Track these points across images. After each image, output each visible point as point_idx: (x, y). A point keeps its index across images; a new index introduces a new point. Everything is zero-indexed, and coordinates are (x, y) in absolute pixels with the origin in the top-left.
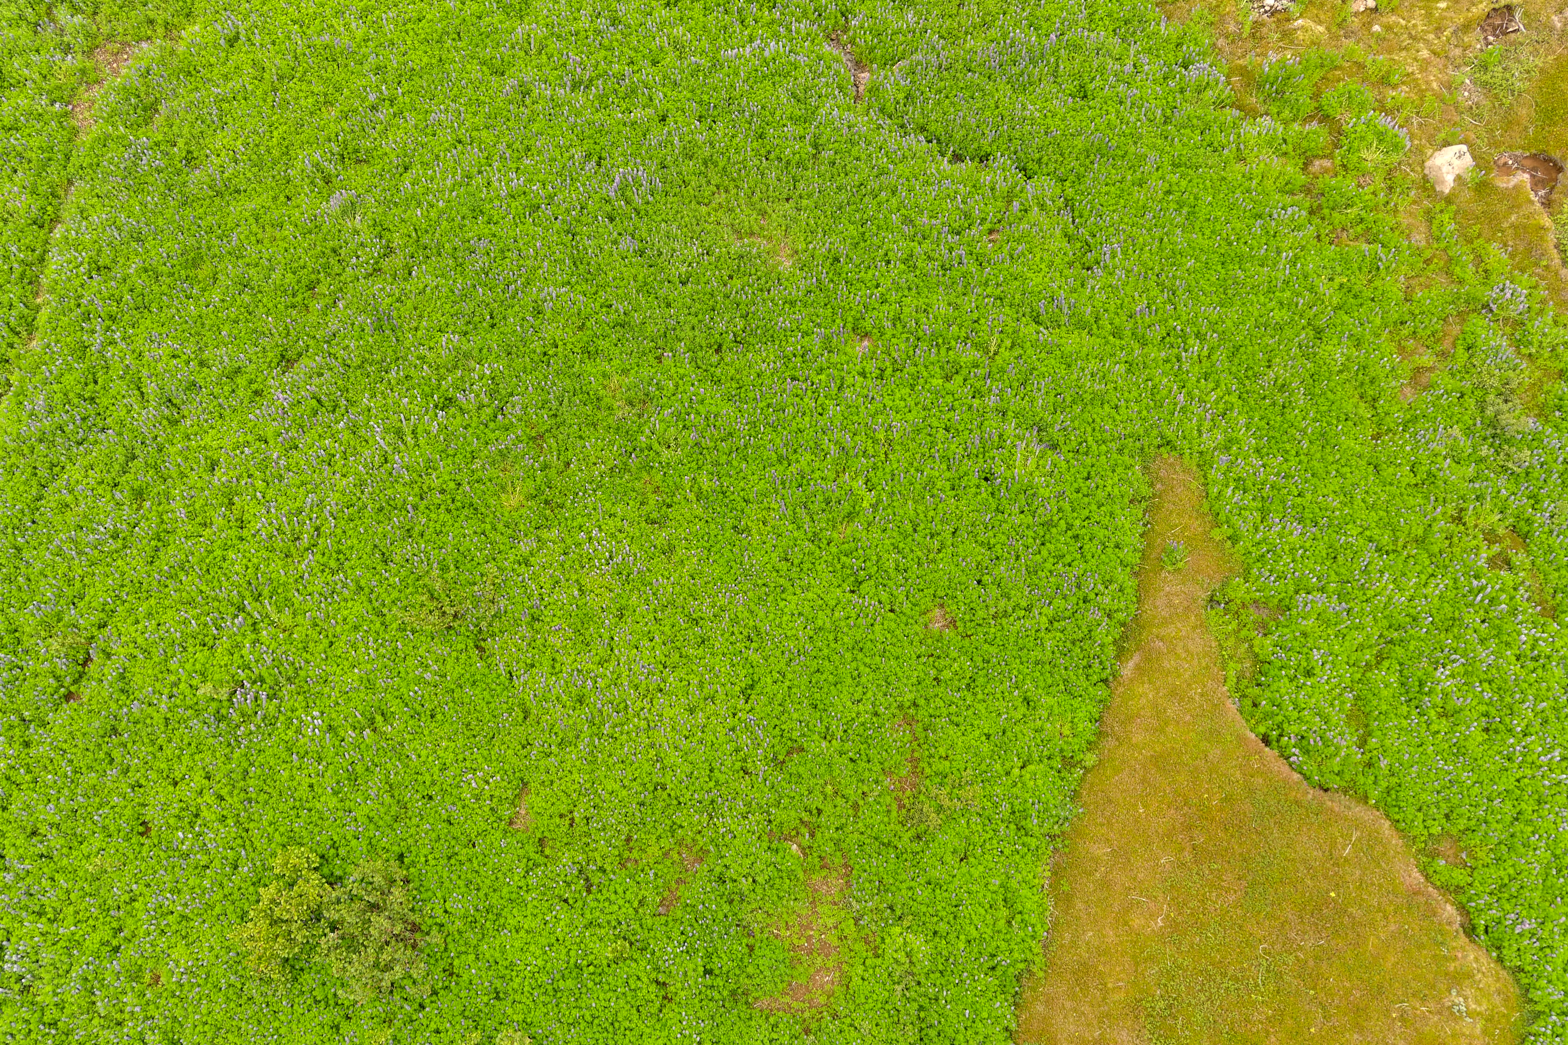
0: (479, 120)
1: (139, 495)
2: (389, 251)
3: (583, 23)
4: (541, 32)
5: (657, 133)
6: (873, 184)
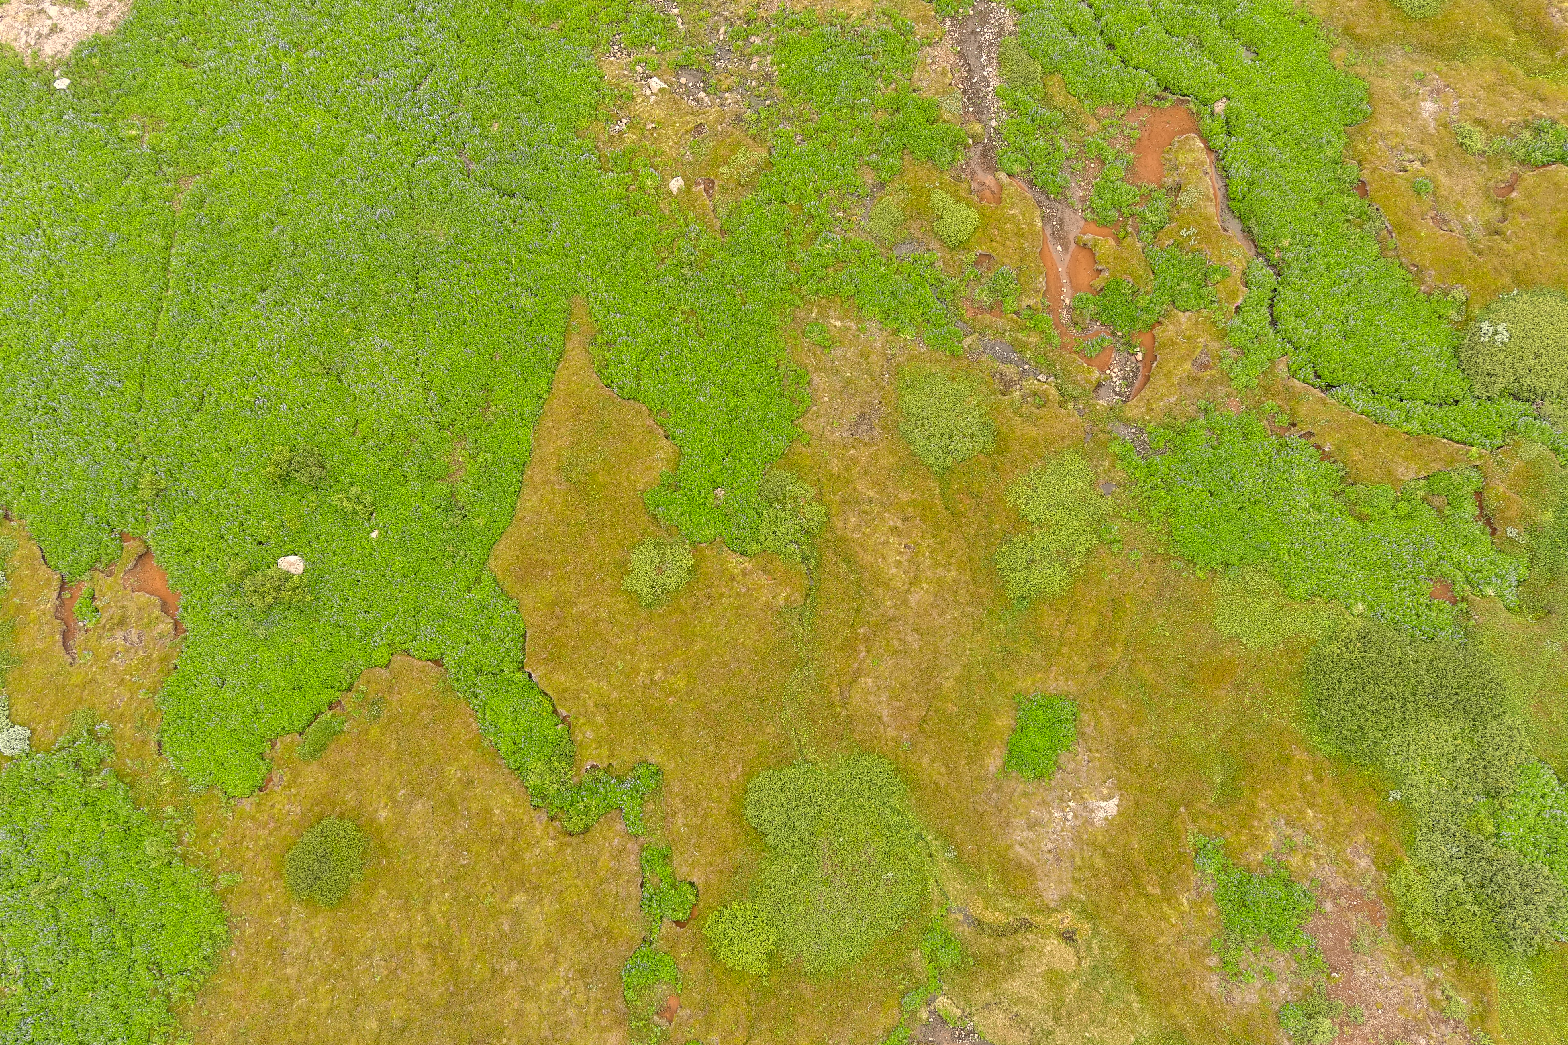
0: (327, 196)
1: (215, 341)
2: (297, 247)
3: (364, 155)
4: (348, 160)
5: (393, 195)
6: (471, 208)
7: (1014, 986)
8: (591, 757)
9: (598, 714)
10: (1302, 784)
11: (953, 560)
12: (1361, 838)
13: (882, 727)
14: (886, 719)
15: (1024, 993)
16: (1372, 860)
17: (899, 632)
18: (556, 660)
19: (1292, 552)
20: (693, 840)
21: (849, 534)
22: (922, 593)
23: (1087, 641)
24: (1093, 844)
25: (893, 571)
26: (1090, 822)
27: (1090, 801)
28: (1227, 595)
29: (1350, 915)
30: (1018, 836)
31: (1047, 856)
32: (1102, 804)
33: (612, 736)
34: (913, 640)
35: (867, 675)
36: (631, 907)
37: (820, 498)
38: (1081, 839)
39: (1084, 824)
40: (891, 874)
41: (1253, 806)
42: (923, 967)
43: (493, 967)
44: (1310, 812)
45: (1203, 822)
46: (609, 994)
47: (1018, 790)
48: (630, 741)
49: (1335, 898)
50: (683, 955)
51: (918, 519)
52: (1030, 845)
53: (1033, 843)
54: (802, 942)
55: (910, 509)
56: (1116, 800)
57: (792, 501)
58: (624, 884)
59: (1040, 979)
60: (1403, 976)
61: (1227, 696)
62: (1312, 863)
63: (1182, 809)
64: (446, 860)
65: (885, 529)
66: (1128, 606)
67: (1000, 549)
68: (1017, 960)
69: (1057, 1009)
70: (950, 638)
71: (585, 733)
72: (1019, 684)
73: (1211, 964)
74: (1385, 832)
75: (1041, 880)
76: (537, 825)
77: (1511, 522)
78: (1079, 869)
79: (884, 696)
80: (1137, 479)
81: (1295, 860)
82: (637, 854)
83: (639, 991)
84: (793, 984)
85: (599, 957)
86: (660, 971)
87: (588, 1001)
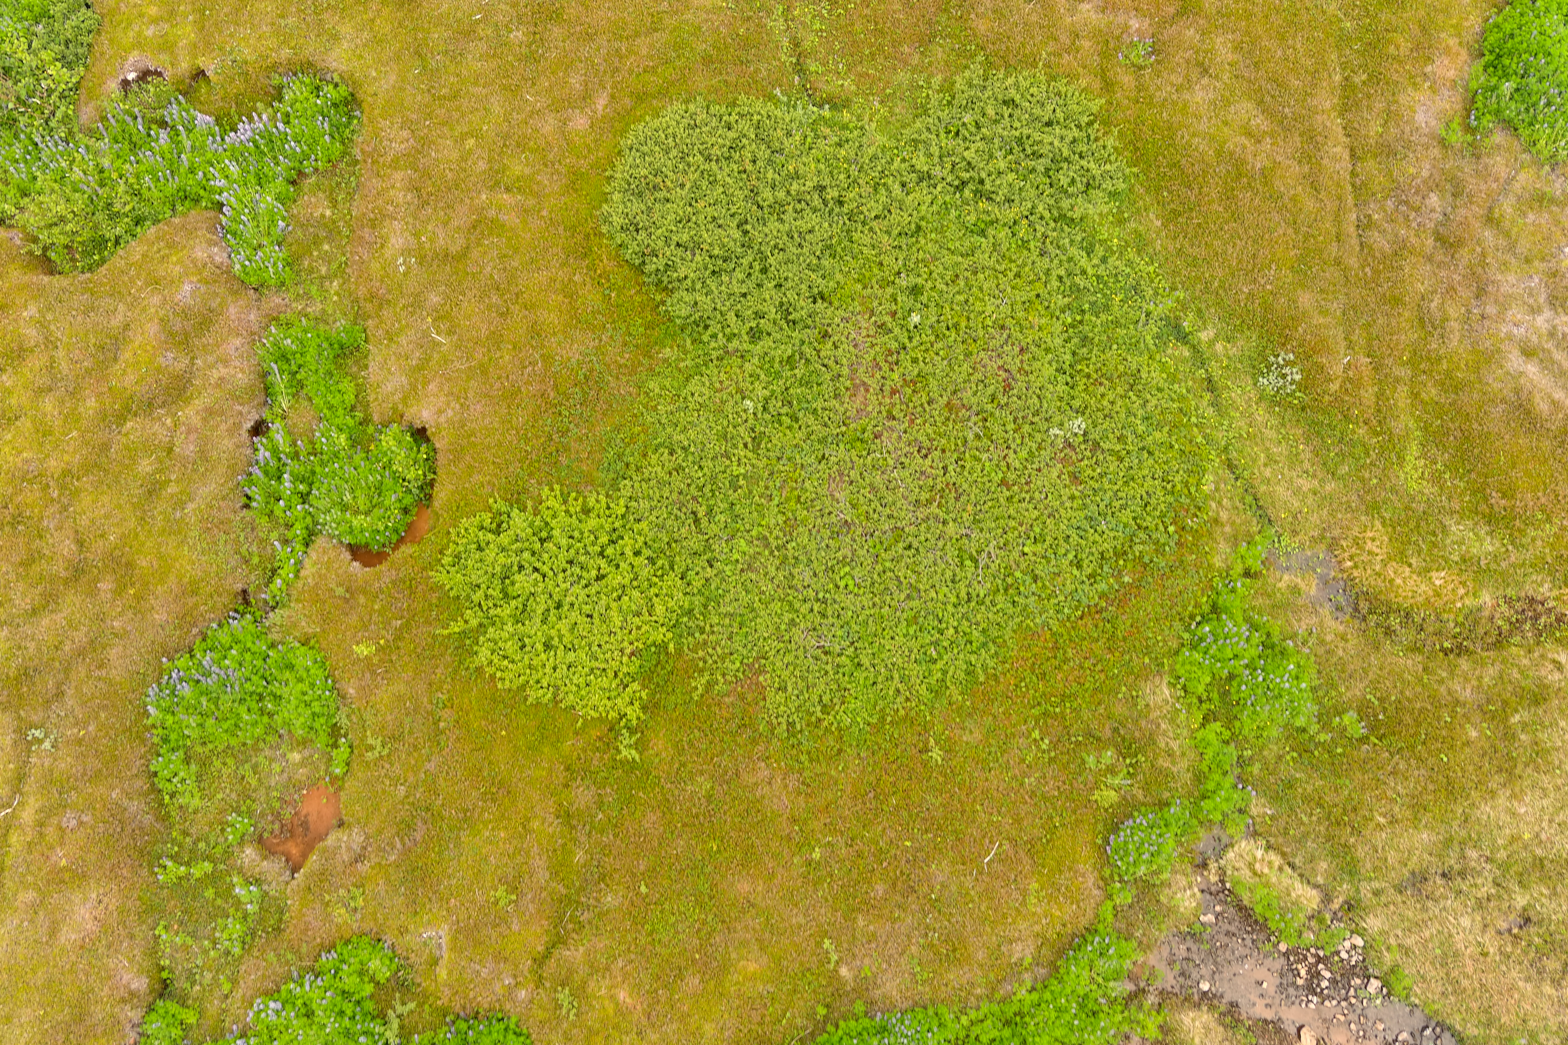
8: (139, 44)
20: (434, 299)
36: (208, 490)
40: (1079, 425)
42: (1183, 735)
46: (93, 763)
50: (363, 650)
54: (763, 625)
58: (196, 421)
82: (254, 337)
83: (205, 763)
84: (725, 761)
85: (80, 636)
86: (277, 698)
87: (21, 778)
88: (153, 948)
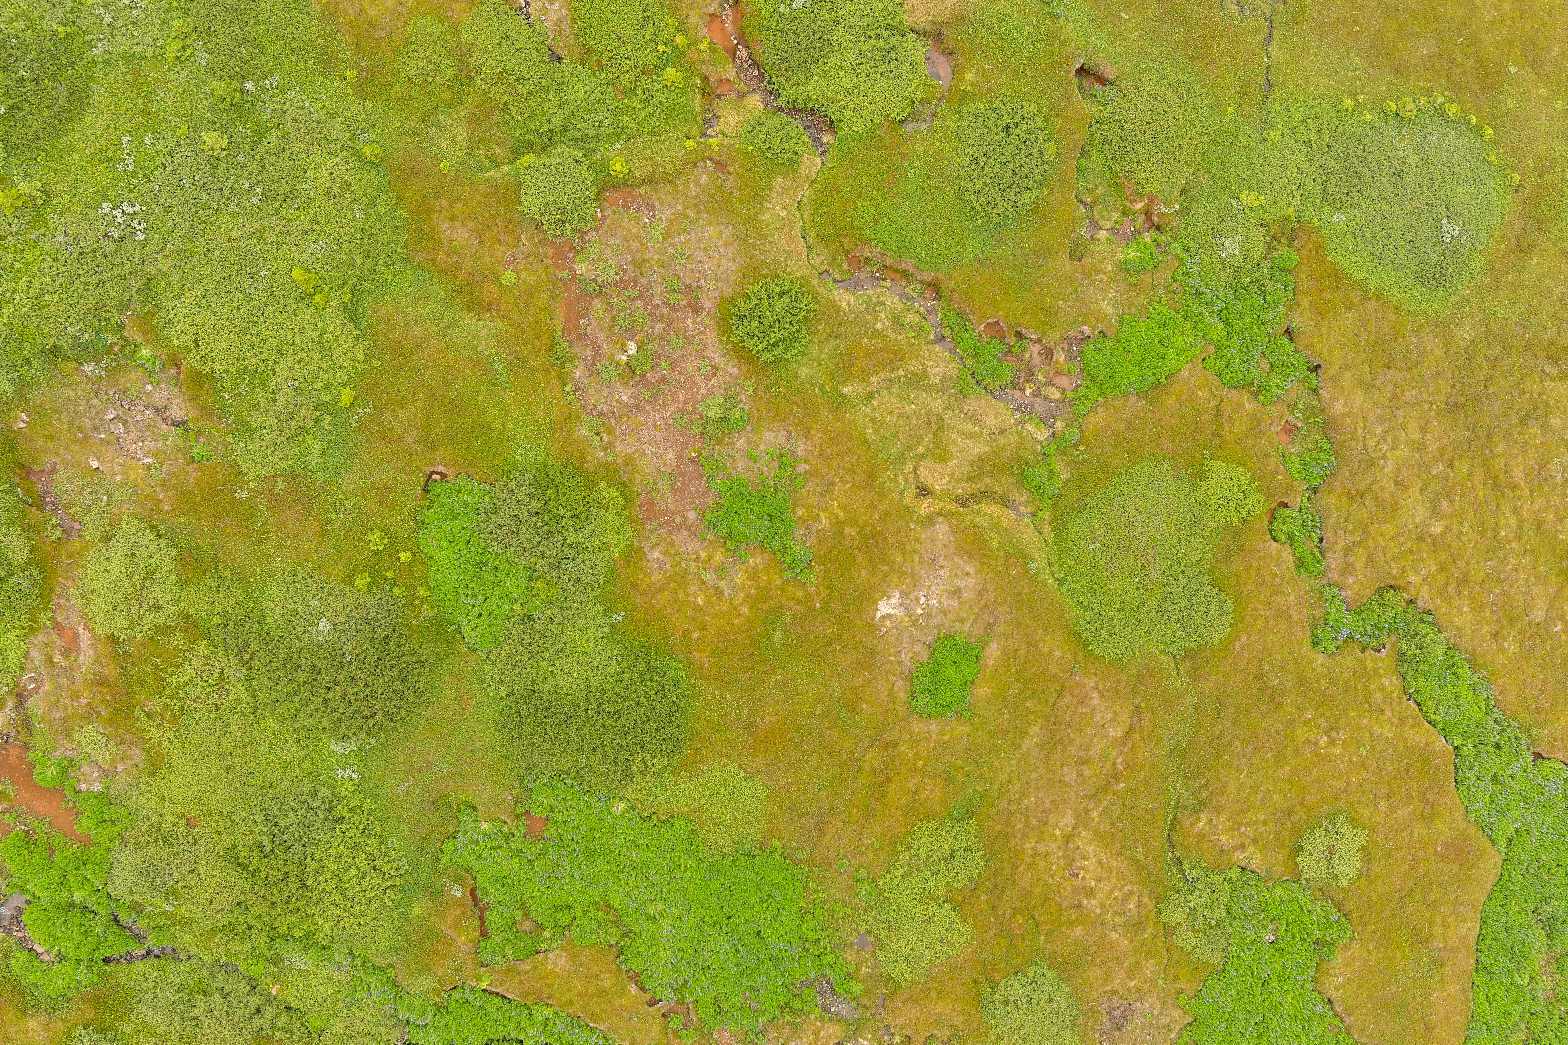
7: (979, 448)
8: (1383, 660)
9: (1379, 701)
10: (704, 629)
11: (1029, 860)
12: (656, 577)
13: (1100, 687)
14: (1095, 695)
15: (969, 442)
16: (646, 558)
17: (1084, 783)
18: (1426, 755)
19: (682, 868)
20: (1278, 580)
21: (1135, 890)
22: (1060, 824)
23: (897, 773)
24: (902, 574)
25: (1090, 849)
26: (904, 595)
27: (902, 614)
28: (751, 822)
29: (673, 508)
30: (971, 582)
31: (945, 563)
32: (892, 611)
33: (1364, 680)
34: (1071, 776)
35: (1116, 739)
36: (1332, 521)
37: (1169, 931)
38: (913, 578)
39: (910, 593)
40: (1091, 548)
41: (752, 608)
42: (1058, 466)
43: (1452, 468)
44: (700, 602)
45: (800, 594)
46: (1346, 445)
47: (969, 625)
48: (1346, 675)
49: (685, 522)
50: (1280, 478)
51: (1064, 907)
52: (959, 573)
53: (956, 576)
54: (1174, 488)
55: (1074, 917)
56: (879, 614)
57: (1197, 927)
58: (1339, 540)
59: (954, 454)
60: (634, 453)
61: (763, 717)
62: (703, 555)
63: (818, 605)
64: (1507, 564)
65: (1099, 896)
66: (855, 810)
67: (980, 873)
68: (975, 471)
69: (941, 428)
70: (1032, 777)
71: (1390, 683)
72: (966, 728)
73: (804, 465)
74: (631, 584)
75: (950, 542)
76: (1426, 596)
77: (457, 903)
78: (915, 551)
79: (1098, 718)
80: (832, 952)
81: (719, 557)
82: (1328, 568)
83: (1317, 448)
84: (1180, 452)
85: (1357, 478)
86: (1301, 464)
87: (1364, 440)
88: (1320, 400)
